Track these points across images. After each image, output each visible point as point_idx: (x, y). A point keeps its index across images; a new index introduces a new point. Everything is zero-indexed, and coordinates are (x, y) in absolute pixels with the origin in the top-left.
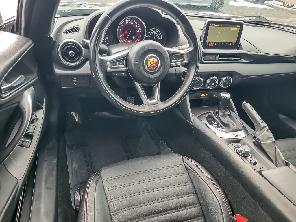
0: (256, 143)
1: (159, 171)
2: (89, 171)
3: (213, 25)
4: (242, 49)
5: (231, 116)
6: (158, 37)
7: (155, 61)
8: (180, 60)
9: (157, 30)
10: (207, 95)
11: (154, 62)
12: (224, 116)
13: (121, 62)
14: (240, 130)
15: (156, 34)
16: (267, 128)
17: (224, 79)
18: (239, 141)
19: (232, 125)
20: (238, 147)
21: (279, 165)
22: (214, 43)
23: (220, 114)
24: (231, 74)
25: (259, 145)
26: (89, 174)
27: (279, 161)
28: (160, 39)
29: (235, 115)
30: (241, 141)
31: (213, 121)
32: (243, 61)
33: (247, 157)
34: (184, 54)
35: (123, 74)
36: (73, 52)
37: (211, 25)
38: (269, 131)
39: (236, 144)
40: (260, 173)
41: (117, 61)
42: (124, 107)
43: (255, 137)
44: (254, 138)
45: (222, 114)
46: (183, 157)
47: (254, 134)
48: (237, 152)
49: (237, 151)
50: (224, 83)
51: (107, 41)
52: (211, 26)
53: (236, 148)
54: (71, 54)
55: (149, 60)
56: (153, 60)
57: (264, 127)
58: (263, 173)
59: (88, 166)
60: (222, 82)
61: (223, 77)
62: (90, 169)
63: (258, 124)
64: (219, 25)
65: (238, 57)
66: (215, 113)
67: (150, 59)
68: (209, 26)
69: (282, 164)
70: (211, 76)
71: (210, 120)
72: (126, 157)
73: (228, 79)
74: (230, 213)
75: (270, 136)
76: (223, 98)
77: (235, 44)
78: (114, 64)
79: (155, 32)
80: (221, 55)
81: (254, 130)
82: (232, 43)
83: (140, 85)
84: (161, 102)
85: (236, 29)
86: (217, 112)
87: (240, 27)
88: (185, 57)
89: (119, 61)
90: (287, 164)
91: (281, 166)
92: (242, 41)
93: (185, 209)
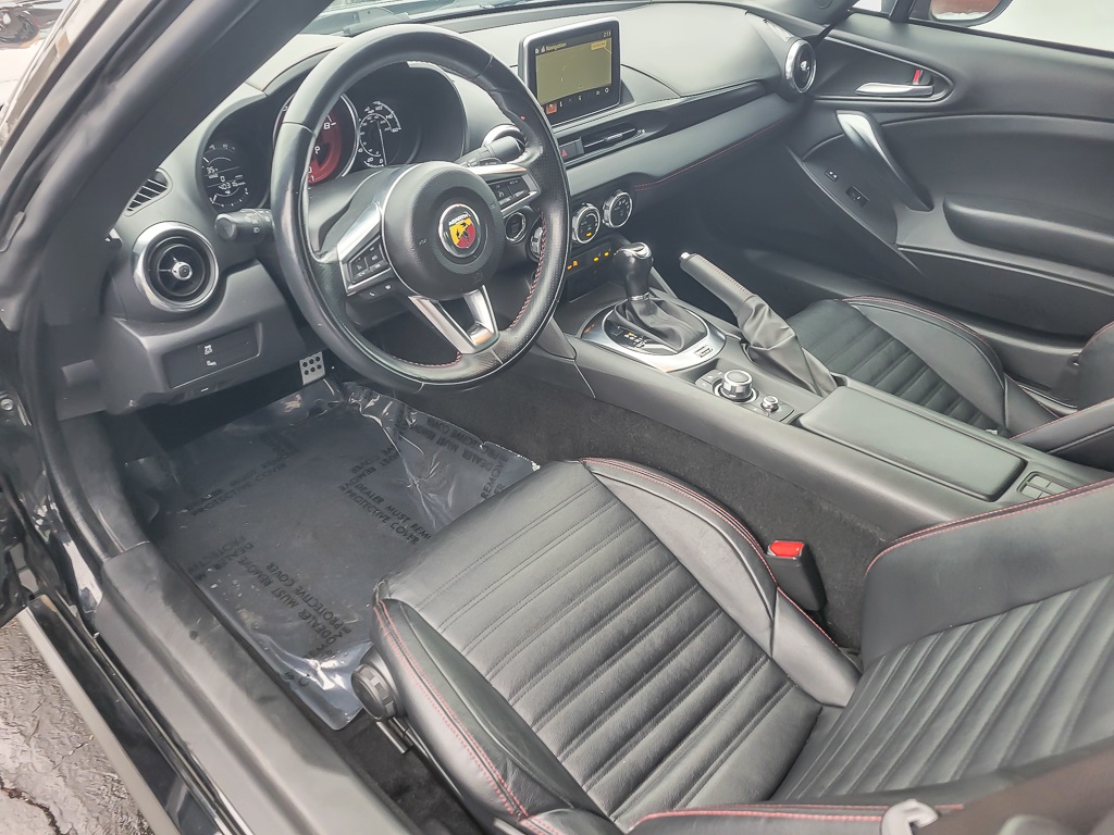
0: (755, 356)
1: (545, 522)
2: (307, 618)
3: (543, 50)
4: (632, 100)
5: (663, 304)
6: (386, 125)
7: (465, 221)
8: (517, 195)
9: (379, 103)
10: (575, 263)
11: (464, 224)
12: (650, 310)
13: (373, 253)
14: (702, 336)
15: (381, 119)
16: (767, 307)
17: (611, 204)
18: (712, 366)
19: (681, 328)
20: (720, 381)
21: (823, 391)
22: (557, 101)
23: (637, 308)
24: (625, 182)
25: (763, 360)
26: (313, 626)
27: (821, 380)
28: (394, 131)
29: (667, 296)
30: (719, 365)
31: (627, 336)
32: (644, 134)
33: (749, 398)
34: (524, 173)
35: (388, 287)
36: (183, 264)
37: (537, 51)
38: (773, 312)
39: (710, 377)
40: (795, 423)
41: (362, 256)
42: (423, 383)
43: (744, 340)
44: (744, 345)
45: (642, 306)
46: (584, 464)
47: (740, 334)
48: (722, 395)
49: (719, 390)
50: (616, 216)
51: (242, 187)
52: (540, 53)
53: (714, 386)
54: (183, 272)
55: (450, 223)
56: (462, 222)
57: (759, 308)
58: (802, 420)
59: (293, 603)
60: (608, 213)
61: (607, 198)
62: (304, 612)
63: (740, 304)
64: (560, 46)
65: (629, 127)
66: (621, 309)
67: (453, 221)
68: (535, 55)
69: (829, 386)
70: (580, 207)
71: (618, 333)
72: (394, 532)
73: (622, 200)
74: (755, 546)
75: (780, 325)
76: (633, 260)
77: (610, 87)
78: (360, 268)
79: (376, 112)
80: (587, 136)
81: (736, 325)
82: (602, 89)
83: (435, 301)
84: (503, 333)
85: (604, 44)
86: (624, 306)
87: (612, 36)
88: (529, 180)
89: (368, 253)
90: (840, 382)
91: (829, 392)
92: (624, 74)
93: (651, 586)
